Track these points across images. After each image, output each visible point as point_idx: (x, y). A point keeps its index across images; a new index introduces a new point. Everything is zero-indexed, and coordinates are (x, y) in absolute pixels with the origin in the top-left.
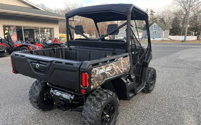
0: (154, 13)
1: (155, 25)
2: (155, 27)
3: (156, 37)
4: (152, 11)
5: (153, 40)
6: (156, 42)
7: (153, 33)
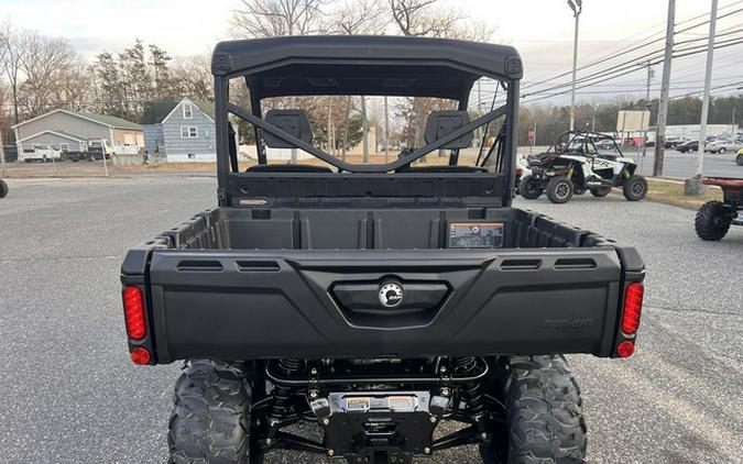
0: (168, 59)
1: (187, 107)
2: (188, 114)
3: (202, 152)
4: (157, 53)
5: (192, 160)
6: (205, 168)
7: (185, 134)
